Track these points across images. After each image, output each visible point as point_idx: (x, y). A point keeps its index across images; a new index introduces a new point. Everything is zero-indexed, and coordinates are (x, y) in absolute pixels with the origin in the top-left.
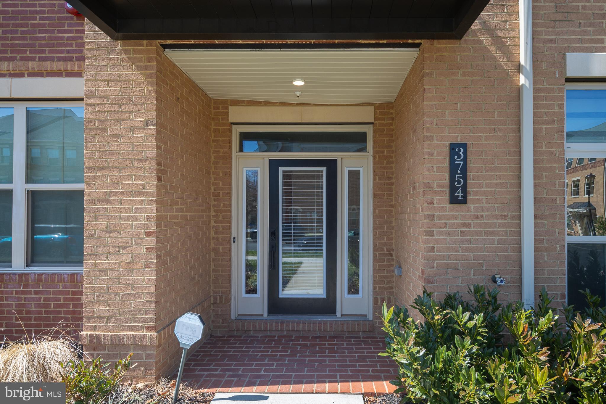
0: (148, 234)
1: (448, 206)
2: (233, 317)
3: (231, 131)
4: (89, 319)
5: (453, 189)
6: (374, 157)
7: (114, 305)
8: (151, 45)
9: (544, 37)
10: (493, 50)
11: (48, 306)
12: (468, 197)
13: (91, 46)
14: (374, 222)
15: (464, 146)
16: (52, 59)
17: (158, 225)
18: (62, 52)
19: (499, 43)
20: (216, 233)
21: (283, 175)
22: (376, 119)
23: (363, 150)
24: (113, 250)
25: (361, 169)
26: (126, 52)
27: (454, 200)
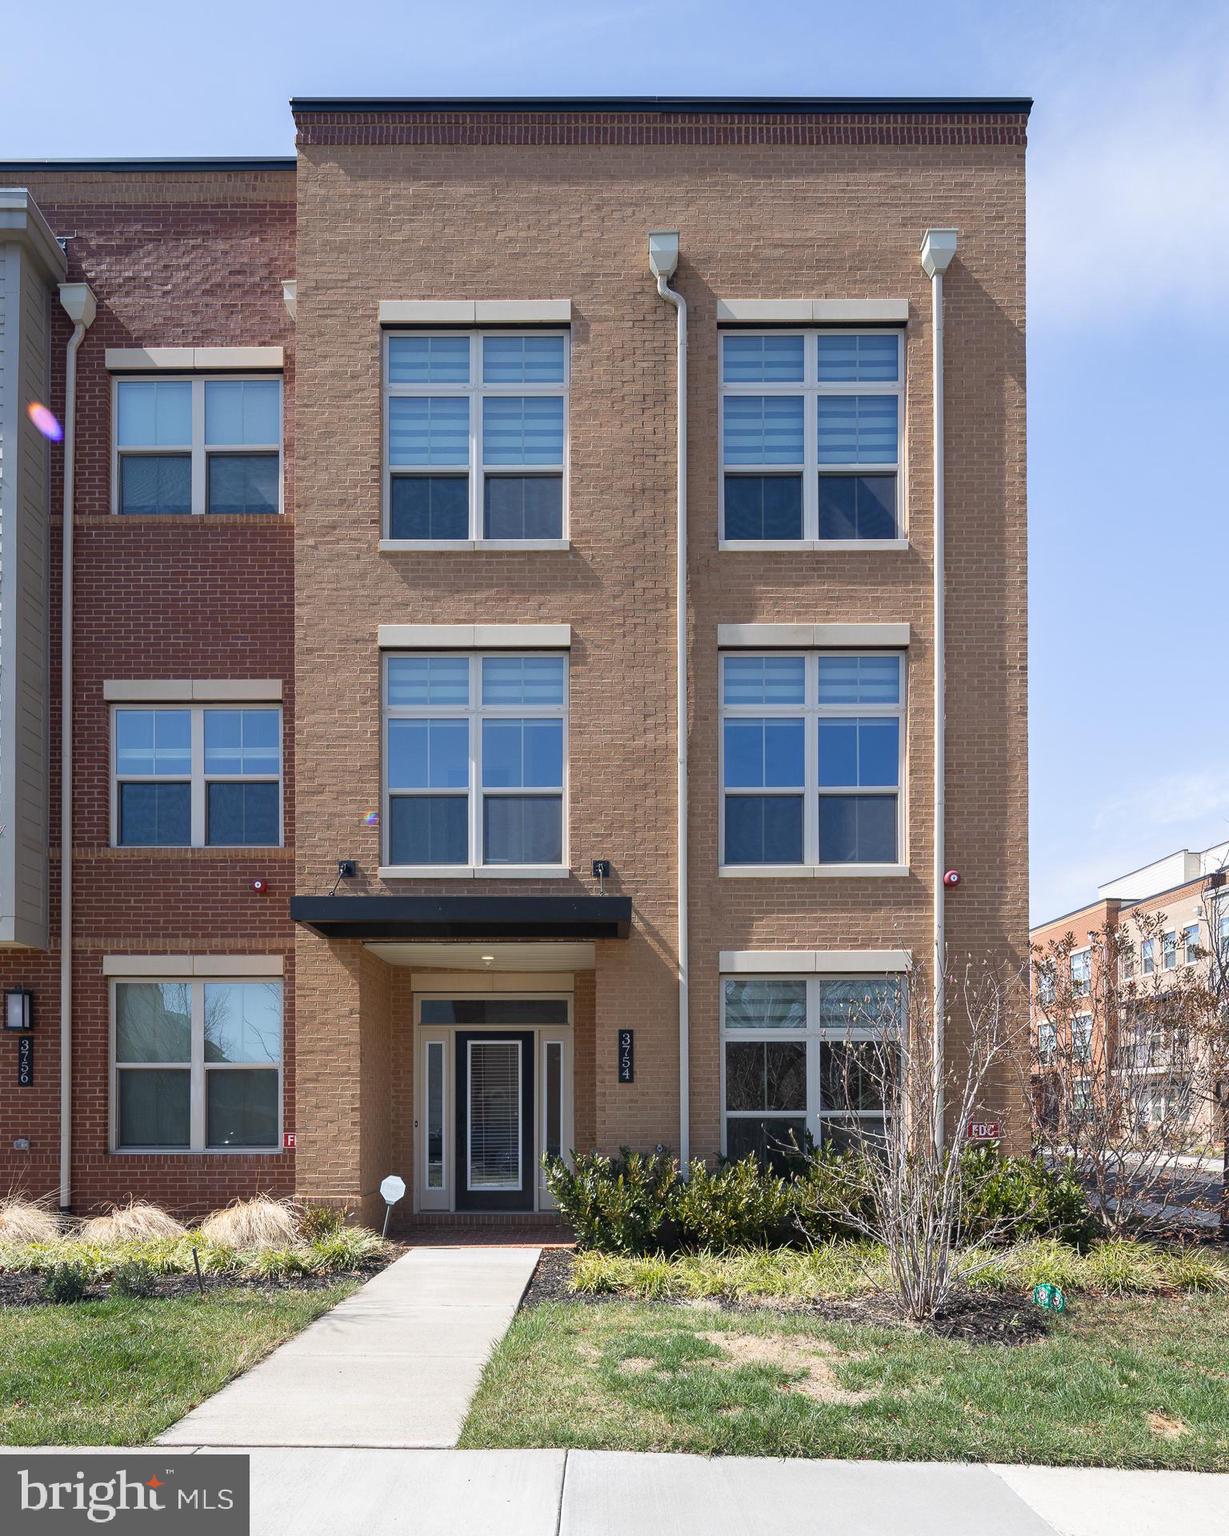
0: (353, 1110)
1: (618, 1084)
2: (415, 1211)
3: (412, 1000)
4: (301, 1184)
5: (622, 1070)
6: (575, 1031)
7: (324, 1173)
8: (355, 943)
9: (701, 937)
10: (655, 946)
11: (233, 1187)
12: (635, 1076)
13: (301, 944)
14: (575, 1103)
15: (631, 1032)
16: (235, 936)
17: (361, 1103)
18: (246, 929)
19: (662, 943)
20: (397, 1116)
21: (472, 1050)
22: (576, 987)
23: (563, 1020)
24: (322, 1124)
25: (561, 1043)
26: (332, 949)
27: (622, 1080)
